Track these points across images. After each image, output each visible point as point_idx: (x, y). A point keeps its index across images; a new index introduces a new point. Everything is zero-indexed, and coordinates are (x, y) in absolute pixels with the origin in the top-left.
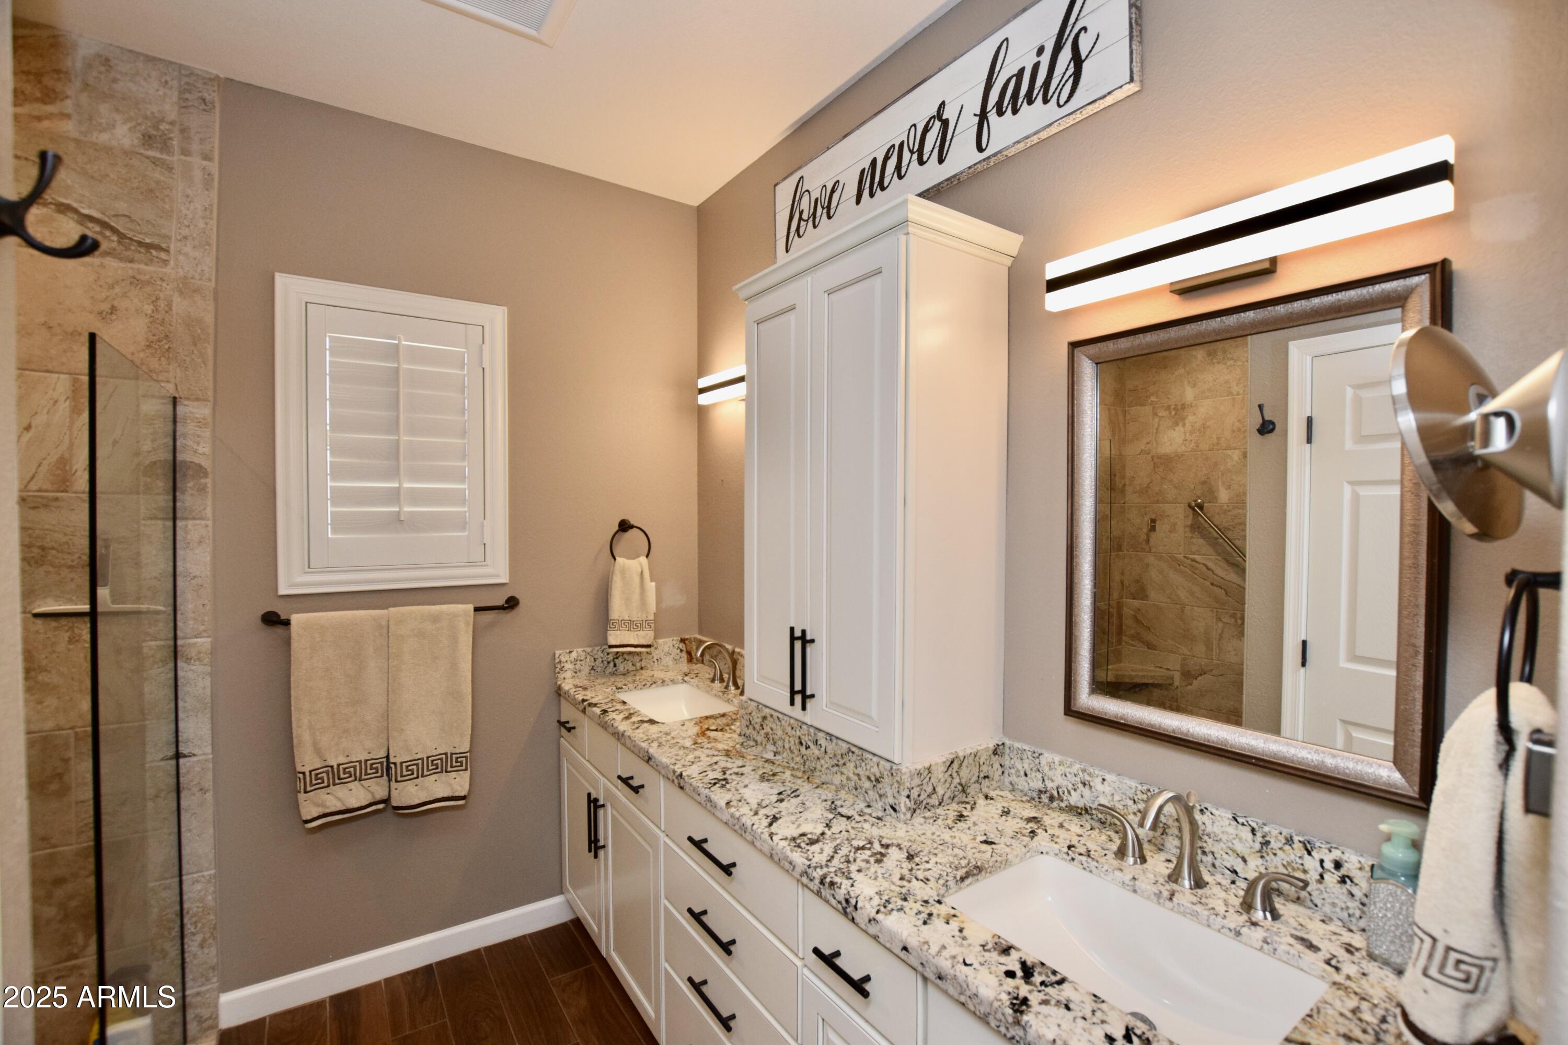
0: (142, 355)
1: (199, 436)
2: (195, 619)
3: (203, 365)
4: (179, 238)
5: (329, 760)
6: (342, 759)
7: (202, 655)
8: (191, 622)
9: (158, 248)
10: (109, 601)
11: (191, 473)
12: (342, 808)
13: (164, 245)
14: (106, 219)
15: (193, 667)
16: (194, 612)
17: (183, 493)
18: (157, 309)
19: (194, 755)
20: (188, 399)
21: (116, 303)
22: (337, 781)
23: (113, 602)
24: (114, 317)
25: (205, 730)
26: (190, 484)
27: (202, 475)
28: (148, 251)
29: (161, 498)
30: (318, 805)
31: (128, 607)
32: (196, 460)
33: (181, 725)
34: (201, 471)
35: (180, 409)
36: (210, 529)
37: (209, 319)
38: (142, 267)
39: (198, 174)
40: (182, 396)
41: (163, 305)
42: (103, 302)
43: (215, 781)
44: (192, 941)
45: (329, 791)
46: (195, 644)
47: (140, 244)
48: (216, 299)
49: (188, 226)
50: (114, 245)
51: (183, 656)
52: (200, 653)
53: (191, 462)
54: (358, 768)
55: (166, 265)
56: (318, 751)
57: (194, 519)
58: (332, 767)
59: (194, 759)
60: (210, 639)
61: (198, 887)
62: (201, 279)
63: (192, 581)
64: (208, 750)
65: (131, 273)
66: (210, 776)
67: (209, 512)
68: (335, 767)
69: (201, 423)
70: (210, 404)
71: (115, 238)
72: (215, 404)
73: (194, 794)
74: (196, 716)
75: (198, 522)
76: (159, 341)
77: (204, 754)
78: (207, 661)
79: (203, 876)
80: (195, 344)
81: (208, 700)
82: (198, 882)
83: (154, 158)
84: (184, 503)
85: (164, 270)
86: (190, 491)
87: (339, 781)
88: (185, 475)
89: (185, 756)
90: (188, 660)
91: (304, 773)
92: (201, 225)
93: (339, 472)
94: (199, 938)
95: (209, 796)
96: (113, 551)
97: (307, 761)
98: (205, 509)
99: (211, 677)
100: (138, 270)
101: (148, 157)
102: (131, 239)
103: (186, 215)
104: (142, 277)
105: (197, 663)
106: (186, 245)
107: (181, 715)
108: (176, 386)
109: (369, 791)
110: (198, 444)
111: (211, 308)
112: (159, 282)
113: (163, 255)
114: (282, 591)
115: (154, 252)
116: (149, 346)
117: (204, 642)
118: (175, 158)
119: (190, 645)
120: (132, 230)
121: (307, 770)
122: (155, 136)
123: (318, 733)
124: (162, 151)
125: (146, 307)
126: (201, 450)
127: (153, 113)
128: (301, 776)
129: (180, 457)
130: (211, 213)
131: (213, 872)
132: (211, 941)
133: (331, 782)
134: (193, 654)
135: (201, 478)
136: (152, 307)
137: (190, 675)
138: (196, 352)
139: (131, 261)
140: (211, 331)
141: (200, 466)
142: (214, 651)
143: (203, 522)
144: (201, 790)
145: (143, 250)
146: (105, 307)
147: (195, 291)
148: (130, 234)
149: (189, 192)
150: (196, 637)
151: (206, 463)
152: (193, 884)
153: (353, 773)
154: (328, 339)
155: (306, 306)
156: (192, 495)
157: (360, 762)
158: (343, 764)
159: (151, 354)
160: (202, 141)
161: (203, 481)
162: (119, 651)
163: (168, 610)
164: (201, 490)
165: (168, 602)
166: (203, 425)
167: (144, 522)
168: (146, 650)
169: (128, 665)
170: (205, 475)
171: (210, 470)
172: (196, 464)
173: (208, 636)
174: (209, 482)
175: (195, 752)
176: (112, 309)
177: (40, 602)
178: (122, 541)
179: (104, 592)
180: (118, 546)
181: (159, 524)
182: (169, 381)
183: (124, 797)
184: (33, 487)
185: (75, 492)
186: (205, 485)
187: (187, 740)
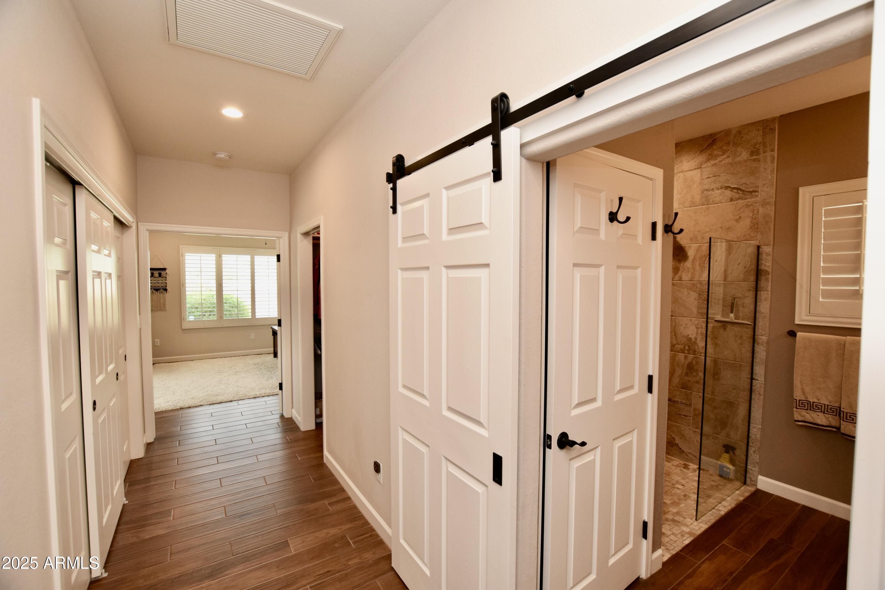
0: (748, 232)
1: (767, 259)
2: (762, 329)
3: (769, 232)
4: (762, 185)
5: (808, 398)
6: (815, 400)
7: (763, 343)
8: (760, 330)
9: (755, 191)
10: (733, 318)
11: (764, 273)
12: (812, 421)
13: (757, 190)
14: (739, 187)
15: (760, 347)
16: (761, 326)
17: (760, 281)
18: (754, 214)
19: (758, 380)
20: (763, 245)
21: (741, 215)
22: (812, 409)
23: (735, 319)
24: (740, 220)
25: (762, 372)
26: (763, 278)
28: (751, 194)
29: (752, 283)
30: (802, 416)
31: (740, 321)
33: (754, 367)
34: (767, 273)
35: (760, 250)
36: (770, 295)
37: (772, 214)
38: (750, 200)
39: (769, 159)
40: (761, 245)
41: (756, 212)
42: (737, 215)
43: (764, 392)
44: (751, 449)
45: (807, 412)
46: (761, 338)
47: (749, 192)
48: (775, 206)
49: (765, 180)
50: (741, 195)
51: (756, 342)
52: (763, 342)
54: (823, 407)
55: (757, 197)
56: (804, 393)
57: (764, 291)
58: (810, 402)
59: (758, 382)
60: (766, 337)
61: (755, 430)
62: (769, 199)
63: (762, 314)
64: (763, 380)
65: (745, 203)
66: (763, 389)
68: (812, 402)
69: (768, 254)
70: (771, 247)
71: (741, 193)
72: (773, 247)
73: (756, 395)
74: (760, 366)
75: (765, 292)
76: (754, 225)
77: (761, 381)
78: (765, 346)
79: (757, 427)
80: (766, 224)
81: (764, 360)
82: (755, 428)
83: (754, 159)
84: (760, 285)
85: (757, 199)
86: (763, 281)
87: (813, 410)
88: (761, 274)
89: (755, 380)
90: (758, 344)
91: (796, 400)
92: (770, 177)
93: (826, 270)
94: (754, 449)
95: (762, 397)
96: (736, 301)
97: (798, 395)
98: (768, 287)
99: (766, 352)
100: (748, 202)
101: (752, 160)
102: (746, 191)
103: (764, 176)
104: (749, 204)
105: (761, 346)
106: (764, 187)
107: (755, 364)
108: (759, 241)
109: (828, 420)
110: (766, 262)
111: (773, 209)
112: (755, 204)
113: (756, 194)
114: (797, 322)
115: (753, 194)
116: (750, 228)
117: (764, 338)
118: (761, 156)
119: (759, 338)
120: (747, 188)
121: (798, 399)
122: (754, 151)
123: (804, 385)
124: (756, 155)
125: (750, 214)
126: (767, 264)
127: (754, 143)
128: (795, 400)
129: (760, 268)
130: (774, 172)
131: (760, 427)
132: (757, 452)
133: (809, 408)
134: (760, 341)
135: (767, 275)
136: (752, 214)
137: (758, 350)
138: (767, 227)
139: (746, 199)
140: (773, 218)
141: (767, 271)
142: (768, 343)
143: (767, 292)
144: (759, 394)
145: (749, 194)
146: (738, 217)
147: (767, 204)
148: (746, 190)
149: (766, 167)
150: (762, 336)
151: (769, 270)
152: (753, 428)
153: (820, 408)
154: (823, 210)
155: (813, 198)
156: (764, 282)
157: (825, 405)
158: (815, 402)
159: (752, 231)
160: (771, 145)
161: (767, 276)
162: (736, 336)
163: (753, 324)
164: (767, 280)
165: (753, 321)
166: (769, 255)
167: (746, 292)
168: (744, 337)
169: (738, 342)
170: (769, 274)
171: (770, 272)
172: (765, 270)
173: (766, 336)
174: (770, 277)
175: (758, 379)
176: (739, 218)
177: (716, 317)
178: (739, 298)
179: (732, 315)
180: (738, 300)
181: (751, 292)
182: (757, 240)
183: (734, 387)
184: (717, 280)
185: (728, 281)
186: (768, 278)
187: (756, 374)
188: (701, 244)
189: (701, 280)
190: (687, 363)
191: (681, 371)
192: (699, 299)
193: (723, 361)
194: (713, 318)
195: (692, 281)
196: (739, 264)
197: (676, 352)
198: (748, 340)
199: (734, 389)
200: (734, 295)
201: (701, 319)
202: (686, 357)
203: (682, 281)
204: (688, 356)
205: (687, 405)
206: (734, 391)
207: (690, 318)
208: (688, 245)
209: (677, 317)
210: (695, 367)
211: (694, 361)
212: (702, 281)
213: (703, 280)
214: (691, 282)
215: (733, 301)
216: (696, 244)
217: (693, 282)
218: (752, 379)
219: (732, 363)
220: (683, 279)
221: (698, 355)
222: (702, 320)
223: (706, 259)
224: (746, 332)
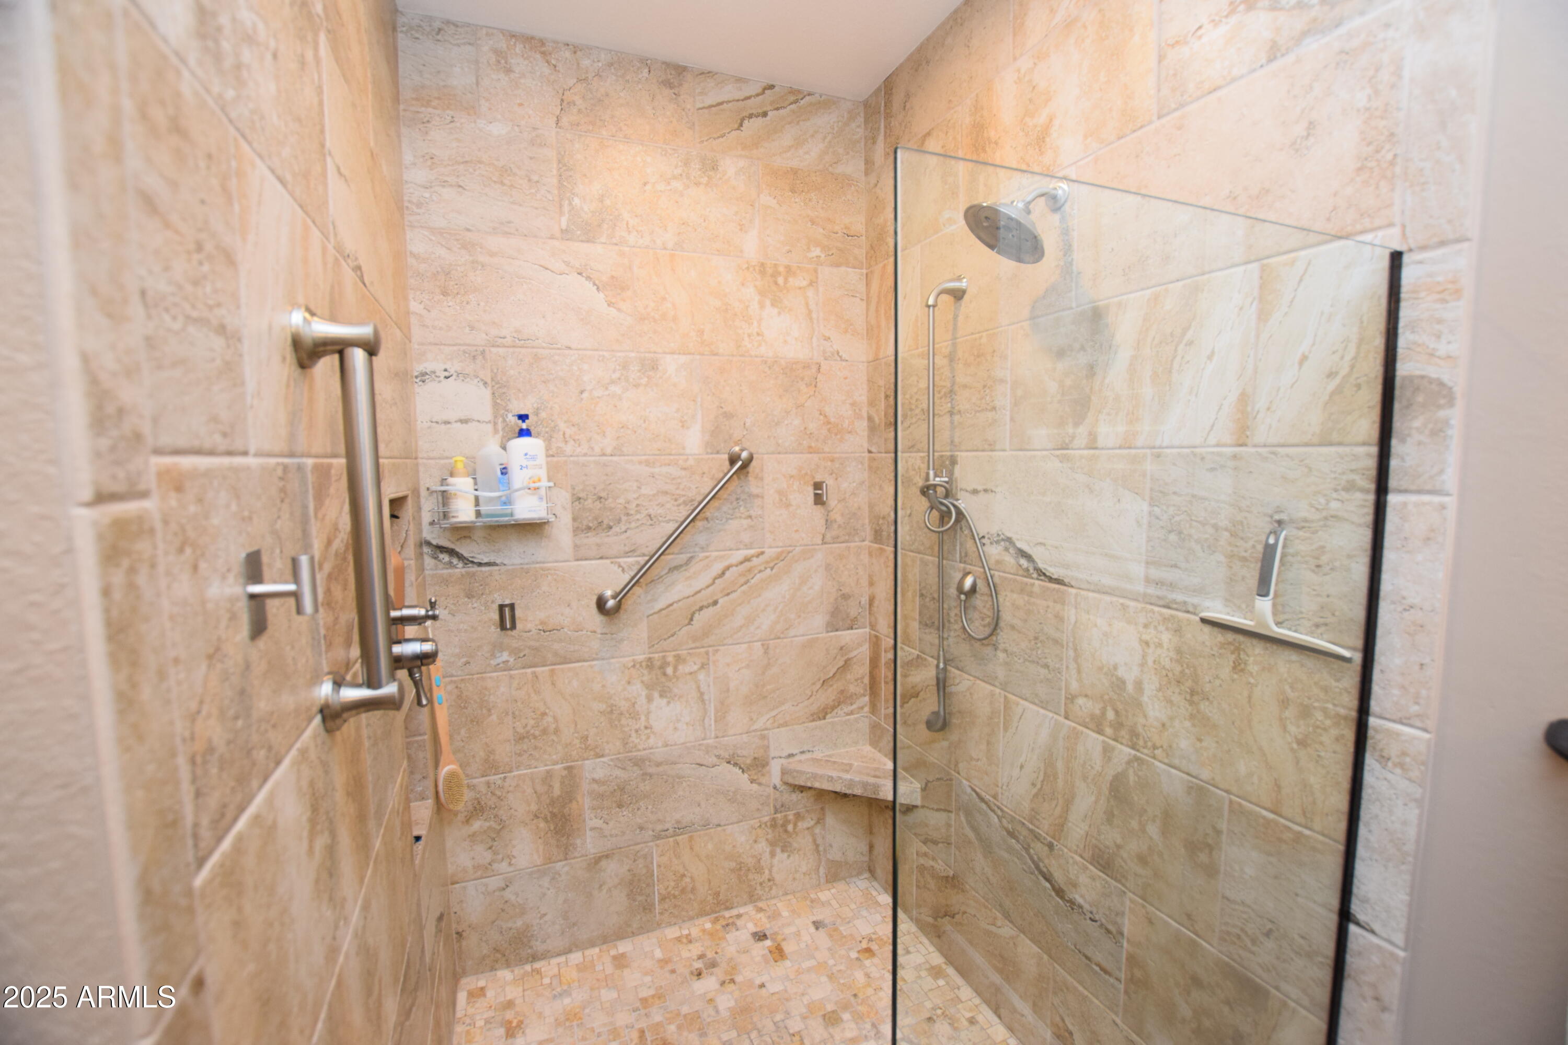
0: (1349, 191)
1: (1439, 321)
2: (1403, 687)
7: (1408, 760)
8: (1396, 692)
10: (1271, 618)
11: (1420, 398)
15: (1389, 776)
16: (1403, 674)
17: (1403, 441)
18: (1376, 94)
19: (1376, 932)
20: (1420, 248)
21: (1314, 115)
23: (1277, 623)
24: (1312, 139)
25: (1397, 898)
26: (1417, 423)
27: (1442, 401)
31: (1300, 636)
32: (1432, 372)
33: (1357, 871)
34: (1440, 393)
35: (1406, 274)
36: (1451, 513)
40: (1413, 246)
41: (1386, 81)
42: (1298, 121)
43: (1403, 1002)
46: (1399, 734)
51: (1374, 748)
52: (1405, 754)
53: (1422, 377)
57: (1420, 491)
59: (1374, 939)
60: (1426, 736)
63: (1406, 614)
64: (1399, 937)
66: (1396, 988)
67: (1450, 478)
69: (1449, 292)
72: (1483, 243)
74: (1386, 867)
75: (1426, 498)
76: (1378, 150)
77: (1391, 943)
78: (1415, 774)
81: (1409, 846)
84: (1403, 459)
86: (1416, 436)
88: (1409, 406)
89: (1358, 926)
90: (1382, 759)
96: (1286, 539)
98: (1442, 472)
99: (1421, 808)
105: (1398, 771)
107: (1359, 853)
108: (1401, 228)
110: (1438, 336)
116: (1360, 169)
117: (1416, 738)
119: (1390, 733)
125: (1359, 94)
126: (1444, 350)
129: (1400, 368)
134: (1393, 750)
135: (1440, 407)
136: (1368, 90)
137: (1383, 786)
138: (1443, 143)
141: (1441, 384)
142: (1432, 764)
143: (1436, 499)
150: (1401, 721)
151: (1454, 377)
156: (1420, 443)
159: (1365, 179)
161: (1442, 414)
162: (1284, 703)
163: (1358, 657)
164: (1438, 432)
165: (1359, 643)
166: (1458, 293)
167: (1335, 495)
168: (1319, 715)
169: (1292, 729)
170: (1451, 402)
171: (1458, 390)
172: (1431, 381)
173: (1425, 730)
174: (1455, 416)
175: (1376, 927)
176: (1308, 129)
177: (1207, 603)
178: (1303, 524)
179: (1264, 605)
180: (1295, 532)
181: (1359, 495)
182: (1391, 225)
183: (1269, 926)
184: (1212, 440)
185: (1255, 446)
186: (1446, 422)
187: (1365, 901)
188: (1158, 289)
189: (1158, 443)
190: (1110, 773)
191: (1093, 798)
192: (1150, 525)
193: (1231, 802)
194: (1195, 606)
195: (1130, 448)
196: (1304, 358)
197: (1080, 724)
198: (1334, 732)
199: (1268, 934)
200: (1279, 510)
201: (1156, 609)
202: (1107, 751)
203: (1096, 448)
204: (1113, 749)
205: (1108, 931)
206: (1270, 944)
207: (1121, 601)
208: (1116, 300)
209: (1082, 592)
210: (1136, 798)
211: (1131, 771)
212: (1160, 447)
213: (1165, 444)
214: (1126, 451)
215: (1271, 541)
216: (1143, 289)
217: (1133, 451)
218: (1345, 916)
219: (1264, 818)
220: (1101, 442)
221: (1146, 751)
222: (1161, 614)
223: (1176, 350)
224: (1326, 689)
